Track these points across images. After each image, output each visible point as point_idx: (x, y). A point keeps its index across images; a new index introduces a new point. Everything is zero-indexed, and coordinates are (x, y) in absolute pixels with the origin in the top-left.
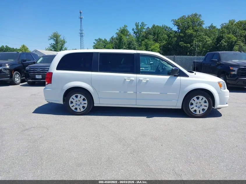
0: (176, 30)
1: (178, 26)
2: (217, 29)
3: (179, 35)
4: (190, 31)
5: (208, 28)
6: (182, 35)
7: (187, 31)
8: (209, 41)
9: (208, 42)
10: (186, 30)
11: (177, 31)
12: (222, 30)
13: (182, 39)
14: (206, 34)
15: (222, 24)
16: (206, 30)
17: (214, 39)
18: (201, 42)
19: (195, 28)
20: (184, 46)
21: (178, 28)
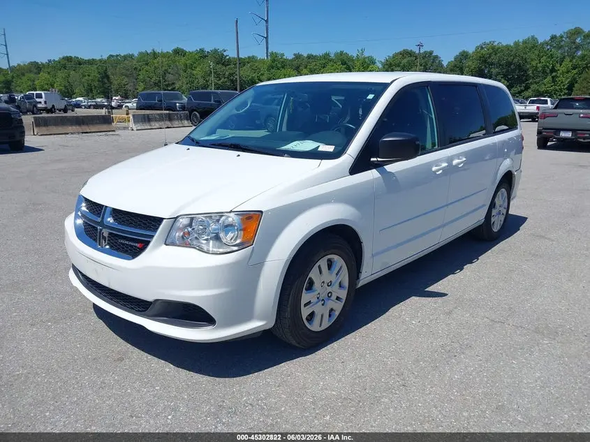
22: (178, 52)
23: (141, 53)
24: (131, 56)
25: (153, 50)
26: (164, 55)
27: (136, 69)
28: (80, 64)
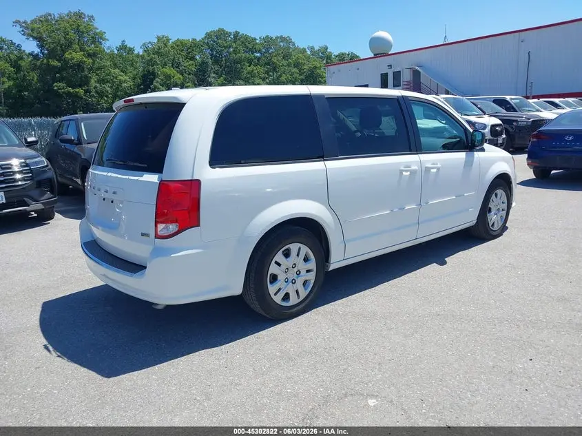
0: (37, 50)
1: (39, 39)
2: (138, 56)
3: (48, 64)
4: (75, 56)
5: (116, 52)
6: (55, 63)
7: (67, 55)
8: (125, 81)
9: (124, 85)
10: (64, 52)
11: (38, 55)
12: (149, 58)
13: (58, 75)
14: (115, 66)
15: (144, 44)
16: (112, 56)
17: (135, 78)
18: (108, 84)
19: (87, 48)
20: (69, 92)
21: (41, 46)
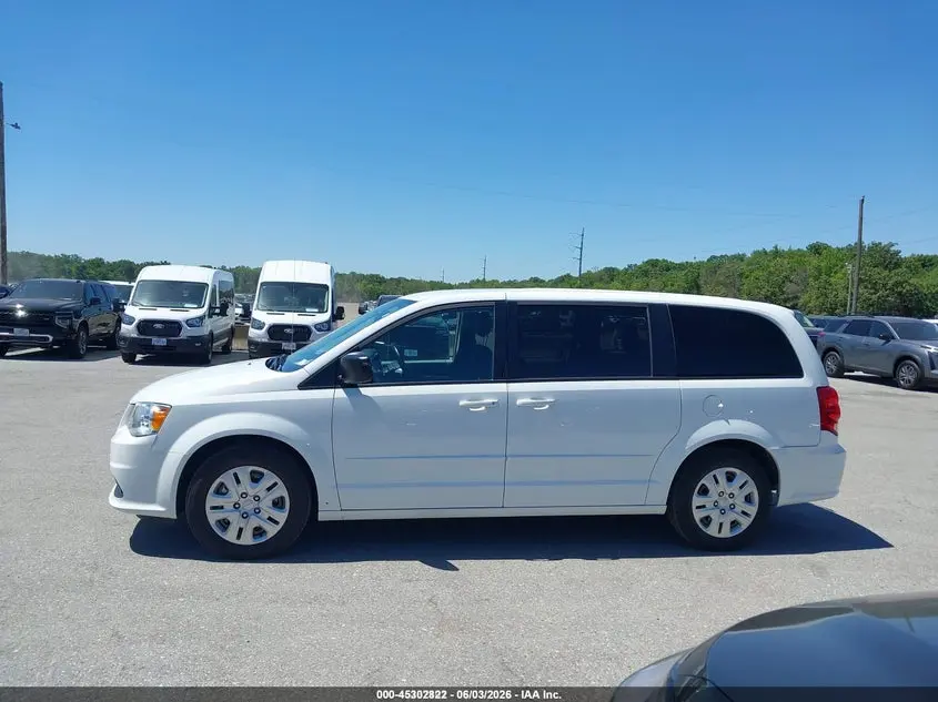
22: (817, 249)
23: (756, 253)
24: (741, 258)
25: (776, 247)
26: (791, 254)
27: (741, 275)
28: (668, 270)
